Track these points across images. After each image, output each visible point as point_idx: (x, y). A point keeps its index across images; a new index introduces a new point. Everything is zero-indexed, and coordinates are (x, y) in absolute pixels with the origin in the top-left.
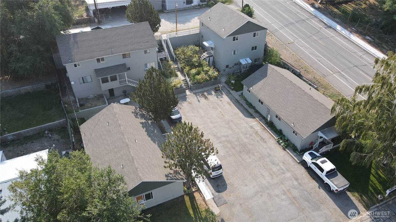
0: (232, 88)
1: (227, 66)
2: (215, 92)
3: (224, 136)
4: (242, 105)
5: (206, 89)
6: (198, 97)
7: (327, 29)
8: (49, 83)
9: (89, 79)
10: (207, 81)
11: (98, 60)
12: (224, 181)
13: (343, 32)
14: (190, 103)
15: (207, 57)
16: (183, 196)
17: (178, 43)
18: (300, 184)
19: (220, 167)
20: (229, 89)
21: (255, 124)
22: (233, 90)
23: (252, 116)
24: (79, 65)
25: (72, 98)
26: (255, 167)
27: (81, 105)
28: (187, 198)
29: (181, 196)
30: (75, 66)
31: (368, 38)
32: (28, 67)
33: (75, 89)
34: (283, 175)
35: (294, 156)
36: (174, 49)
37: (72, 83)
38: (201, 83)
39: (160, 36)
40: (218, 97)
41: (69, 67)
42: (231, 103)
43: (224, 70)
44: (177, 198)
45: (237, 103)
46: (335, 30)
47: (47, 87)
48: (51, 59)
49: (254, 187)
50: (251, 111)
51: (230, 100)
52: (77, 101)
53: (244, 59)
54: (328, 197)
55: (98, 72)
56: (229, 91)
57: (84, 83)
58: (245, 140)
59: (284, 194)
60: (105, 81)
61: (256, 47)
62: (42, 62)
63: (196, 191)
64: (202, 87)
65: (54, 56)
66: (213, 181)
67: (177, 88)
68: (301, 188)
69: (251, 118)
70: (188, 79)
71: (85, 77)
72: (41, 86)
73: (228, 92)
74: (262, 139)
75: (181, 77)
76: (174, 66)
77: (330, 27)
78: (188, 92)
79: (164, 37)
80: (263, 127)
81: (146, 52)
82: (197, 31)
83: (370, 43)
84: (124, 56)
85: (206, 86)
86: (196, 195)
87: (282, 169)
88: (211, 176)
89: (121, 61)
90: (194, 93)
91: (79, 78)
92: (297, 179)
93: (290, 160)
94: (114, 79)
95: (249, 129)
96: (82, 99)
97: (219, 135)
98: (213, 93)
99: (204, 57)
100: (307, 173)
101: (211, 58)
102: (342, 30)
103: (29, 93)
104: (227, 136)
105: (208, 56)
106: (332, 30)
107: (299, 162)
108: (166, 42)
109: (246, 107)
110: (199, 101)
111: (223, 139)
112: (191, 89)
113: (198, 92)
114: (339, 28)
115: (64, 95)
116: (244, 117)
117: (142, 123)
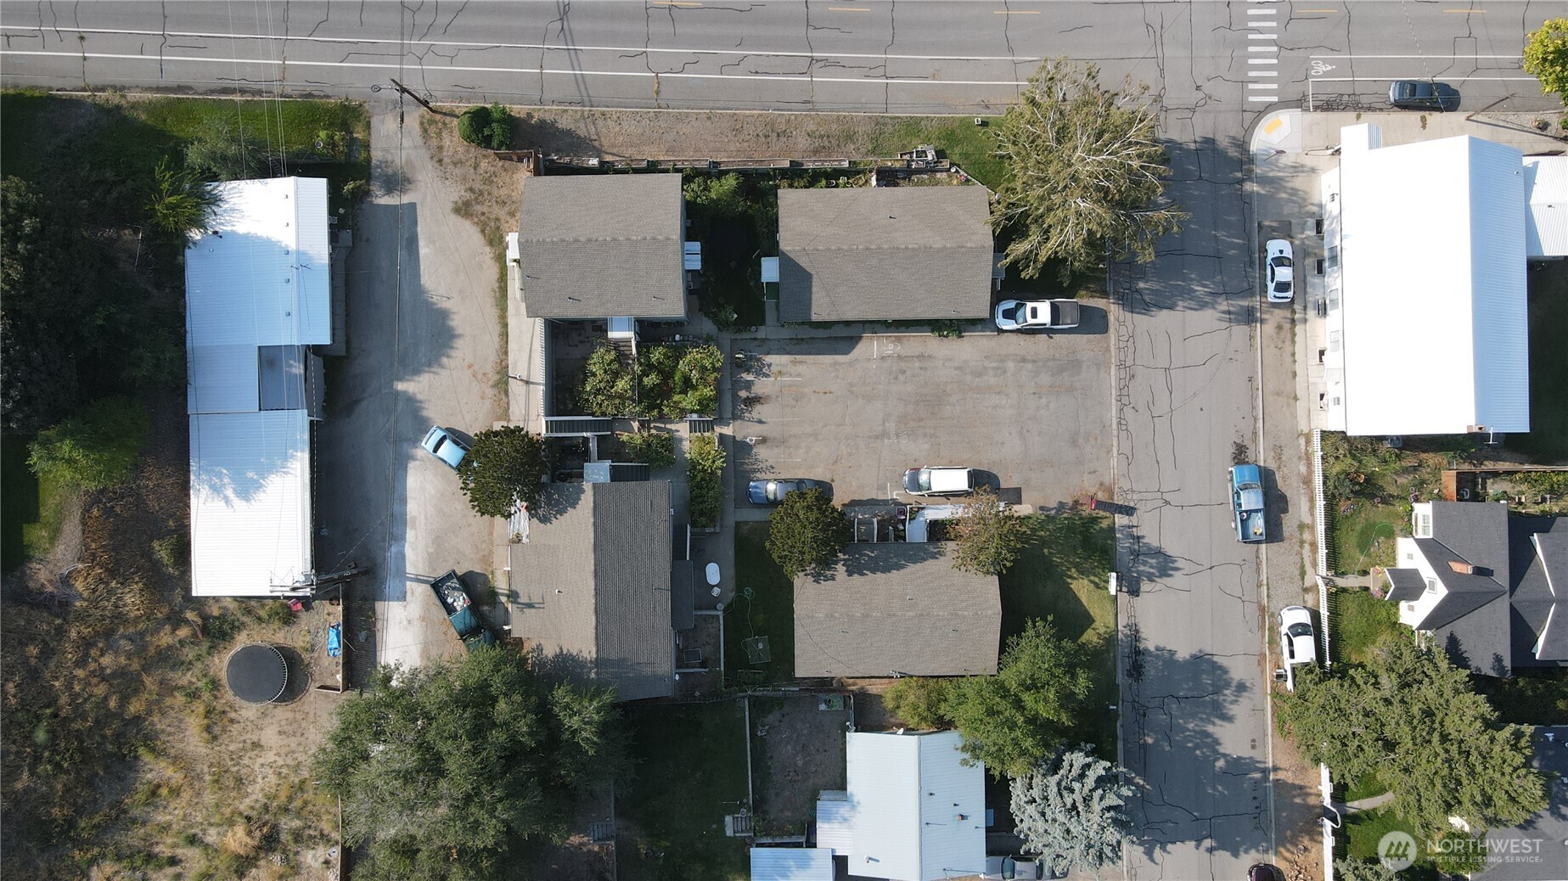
0: (747, 325)
2: (748, 372)
3: (887, 421)
6: (747, 416)
14: (763, 441)
18: (1034, 361)
20: (748, 336)
21: (877, 346)
22: (755, 328)
23: (853, 340)
26: (974, 407)
34: (1009, 374)
35: (982, 331)
40: (767, 375)
49: (1010, 434)
50: (840, 333)
56: (756, 339)
58: (911, 388)
59: (1040, 397)
68: (1040, 363)
69: (857, 342)
73: (757, 344)
74: (921, 357)
80: (893, 339)
87: (998, 368)
92: (1024, 360)
93: (984, 341)
95: (886, 365)
98: (747, 376)
104: (889, 414)
109: (822, 333)
111: (892, 425)
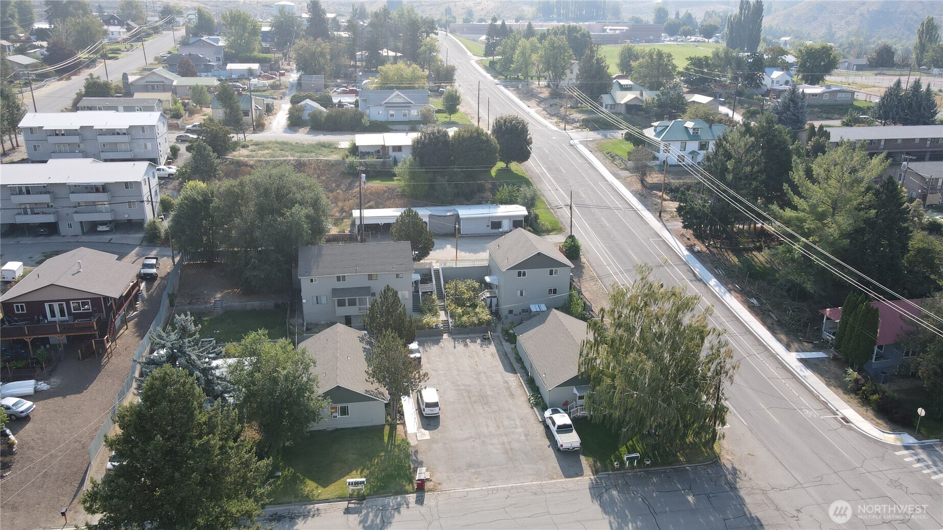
0: (507, 338)
1: (511, 312)
2: (482, 341)
3: (465, 385)
4: (509, 359)
5: (471, 336)
6: (456, 342)
7: (694, 282)
8: (280, 302)
9: (324, 300)
10: (475, 325)
11: (339, 279)
12: (439, 422)
13: (717, 289)
14: (442, 347)
15: (488, 297)
16: (384, 425)
17: (452, 274)
19: (435, 405)
20: (501, 339)
21: (514, 381)
22: (507, 341)
23: (514, 371)
24: (315, 281)
25: (300, 321)
26: (485, 417)
27: (308, 329)
28: (387, 428)
29: (382, 425)
30: (312, 281)
31: (754, 301)
32: (263, 276)
33: (306, 309)
35: (537, 410)
36: (446, 282)
37: (304, 301)
38: (466, 327)
39: (431, 264)
40: (482, 347)
41: (305, 283)
42: (497, 355)
43: (507, 317)
44: (377, 426)
45: (504, 356)
46: (706, 285)
47: (277, 306)
48: (289, 273)
49: (470, 432)
50: (517, 366)
51: (496, 351)
52: (305, 324)
53: (537, 306)
54: (554, 455)
55: (335, 292)
56: (501, 342)
57: (317, 303)
58: (489, 393)
59: (501, 444)
60: (341, 303)
61: (555, 290)
62: (278, 274)
63: (401, 424)
64: (468, 333)
65: (293, 271)
66: (425, 420)
67: (431, 328)
69: (512, 373)
70: (450, 320)
71: (320, 296)
72: (270, 304)
73: (499, 343)
74: (510, 395)
75: (442, 316)
76: (437, 302)
77: (700, 280)
78: (445, 336)
79: (436, 266)
80: (520, 384)
81: (397, 276)
82: (486, 264)
83: (752, 308)
84: (370, 277)
85: (472, 332)
86: (399, 427)
88: (424, 413)
89: (365, 283)
90: (453, 338)
91: (313, 297)
93: (533, 418)
94: (352, 303)
95: (502, 383)
96: (312, 324)
97: (459, 383)
98: (479, 341)
99: (484, 297)
100: (544, 432)
101: (494, 300)
102: (717, 286)
103: (255, 310)
104: (469, 386)
105: (489, 295)
106: (701, 284)
107: (541, 420)
108: (437, 271)
109: (513, 361)
110: (455, 347)
111: (462, 387)
112: (451, 333)
113: (459, 338)
114: (713, 282)
115: (292, 315)
116: (503, 371)
117: (365, 348)
